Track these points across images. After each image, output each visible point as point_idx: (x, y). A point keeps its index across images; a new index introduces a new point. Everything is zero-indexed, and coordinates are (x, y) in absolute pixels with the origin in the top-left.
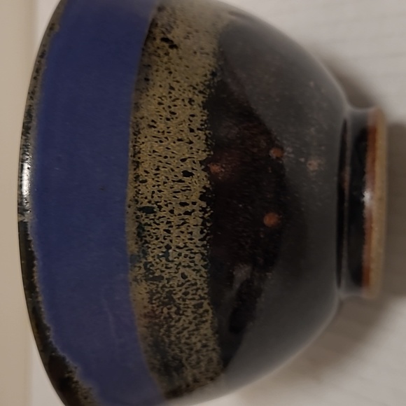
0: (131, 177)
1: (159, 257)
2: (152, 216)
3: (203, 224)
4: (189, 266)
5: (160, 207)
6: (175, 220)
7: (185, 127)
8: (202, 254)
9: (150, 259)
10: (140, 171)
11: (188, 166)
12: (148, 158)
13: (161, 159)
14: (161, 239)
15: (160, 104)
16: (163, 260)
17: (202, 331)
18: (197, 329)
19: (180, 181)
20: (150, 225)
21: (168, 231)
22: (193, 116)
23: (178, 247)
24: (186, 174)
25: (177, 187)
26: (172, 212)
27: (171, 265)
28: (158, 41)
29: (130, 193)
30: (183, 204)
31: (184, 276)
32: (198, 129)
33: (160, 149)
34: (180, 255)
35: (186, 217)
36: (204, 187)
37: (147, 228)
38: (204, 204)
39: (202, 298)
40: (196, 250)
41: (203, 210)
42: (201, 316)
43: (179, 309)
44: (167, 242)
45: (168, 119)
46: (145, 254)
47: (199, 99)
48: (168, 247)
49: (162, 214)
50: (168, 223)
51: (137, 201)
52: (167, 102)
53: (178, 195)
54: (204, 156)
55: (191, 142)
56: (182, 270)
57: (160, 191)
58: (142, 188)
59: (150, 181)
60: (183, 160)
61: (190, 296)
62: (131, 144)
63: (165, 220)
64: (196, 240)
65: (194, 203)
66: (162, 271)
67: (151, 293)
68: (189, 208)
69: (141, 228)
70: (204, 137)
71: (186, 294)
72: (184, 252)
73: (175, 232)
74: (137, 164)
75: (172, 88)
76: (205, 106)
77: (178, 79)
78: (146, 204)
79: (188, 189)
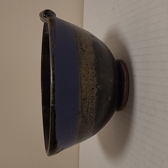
0: (80, 91)
1: (86, 111)
2: (85, 101)
3: (96, 102)
4: (92, 113)
5: (87, 98)
6: (90, 101)
7: (92, 76)
8: (95, 109)
9: (84, 112)
10: (82, 89)
11: (93, 87)
12: (84, 85)
13: (87, 85)
14: (87, 107)
15: (85, 70)
16: (86, 112)
17: (91, 128)
18: (90, 128)
19: (92, 91)
20: (84, 103)
21: (88, 104)
22: (93, 72)
23: (90, 108)
24: (93, 89)
25: (91, 92)
26: (89, 99)
27: (88, 113)
28: (80, 49)
29: (80, 96)
30: (92, 97)
31: (90, 115)
32: (95, 76)
33: (86, 83)
34: (90, 110)
35: (93, 100)
36: (97, 92)
37: (84, 104)
38: (97, 96)
39: (93, 120)
40: (94, 108)
41: (96, 98)
42: (92, 124)
43: (88, 123)
44: (88, 107)
45: (88, 74)
46: (82, 111)
47: (94, 67)
48: (88, 108)
49: (87, 100)
50: (89, 102)
51: (81, 97)
52: (87, 69)
53: (91, 95)
54: (96, 84)
55: (93, 80)
56: (90, 114)
57: (87, 94)
58: (83, 94)
59: (84, 92)
60: (92, 85)
61: (91, 120)
62: (80, 82)
63: (88, 102)
64: (94, 106)
65: (94, 96)
66: (86, 115)
67: (82, 121)
68: (93, 98)
69: (82, 104)
70: (96, 78)
71: (90, 120)
72: (92, 109)
73: (90, 104)
74: (81, 87)
75: (87, 65)
76: (95, 69)
77: (88, 62)
78: (83, 98)
79: (93, 93)
